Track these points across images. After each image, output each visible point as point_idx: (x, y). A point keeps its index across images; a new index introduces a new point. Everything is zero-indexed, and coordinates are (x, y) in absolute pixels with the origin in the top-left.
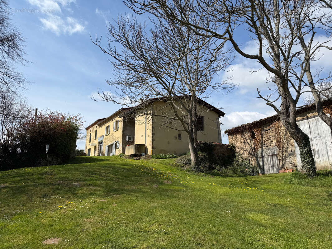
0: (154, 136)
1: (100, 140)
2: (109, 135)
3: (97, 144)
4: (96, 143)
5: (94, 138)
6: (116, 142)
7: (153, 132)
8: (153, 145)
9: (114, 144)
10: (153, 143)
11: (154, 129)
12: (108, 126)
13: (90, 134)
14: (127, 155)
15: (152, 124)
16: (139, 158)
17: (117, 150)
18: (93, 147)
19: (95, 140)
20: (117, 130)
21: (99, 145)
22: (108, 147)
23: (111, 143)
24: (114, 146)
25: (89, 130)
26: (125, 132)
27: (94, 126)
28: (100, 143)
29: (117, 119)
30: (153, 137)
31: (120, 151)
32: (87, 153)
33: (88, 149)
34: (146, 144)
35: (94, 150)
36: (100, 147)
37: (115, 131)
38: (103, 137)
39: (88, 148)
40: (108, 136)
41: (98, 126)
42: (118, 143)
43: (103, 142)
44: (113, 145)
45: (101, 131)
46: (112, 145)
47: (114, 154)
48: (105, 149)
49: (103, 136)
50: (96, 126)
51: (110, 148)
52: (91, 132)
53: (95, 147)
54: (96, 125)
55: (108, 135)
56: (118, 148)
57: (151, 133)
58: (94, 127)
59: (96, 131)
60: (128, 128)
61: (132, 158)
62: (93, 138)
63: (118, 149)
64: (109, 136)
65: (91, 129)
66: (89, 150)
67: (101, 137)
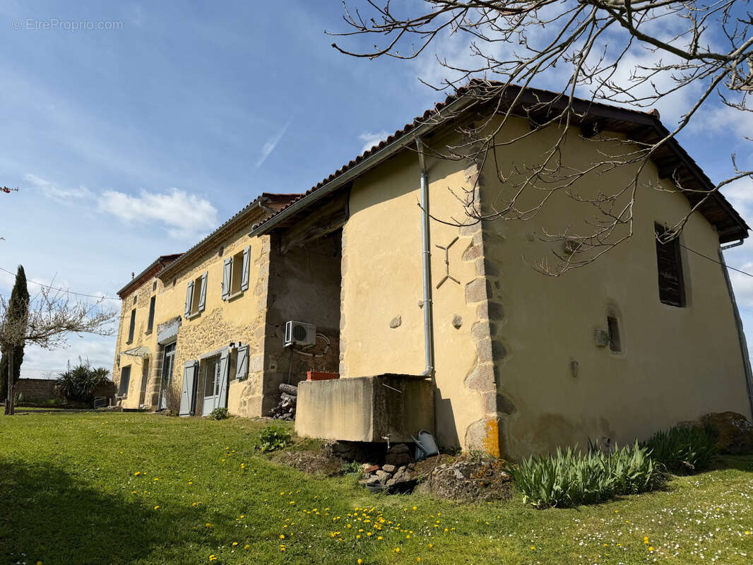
0: (500, 325)
1: (167, 334)
2: (203, 315)
3: (153, 350)
4: (151, 346)
5: (146, 329)
6: (230, 349)
7: (489, 295)
8: (497, 381)
9: (225, 355)
10: (496, 369)
11: (493, 279)
12: (199, 281)
13: (134, 312)
14: (310, 444)
15: (485, 249)
16: (403, 475)
17: (236, 386)
18: (140, 361)
19: (147, 334)
20: (241, 295)
21: (160, 357)
22: (196, 367)
23: (207, 352)
24: (223, 364)
25: (130, 299)
26: (278, 305)
27: (148, 283)
28: (167, 347)
29: (241, 244)
30: (493, 329)
31: (251, 391)
32: (118, 383)
33: (121, 367)
34: (433, 372)
35: (141, 372)
36: (166, 366)
37: (227, 298)
38: (176, 324)
39: (124, 363)
40: (197, 321)
41: (159, 282)
42: (241, 355)
43: (175, 344)
44: (217, 358)
45: (173, 298)
46: (212, 361)
47: (222, 406)
48: (183, 378)
49: (179, 319)
50: (155, 284)
51: (205, 371)
52: (136, 306)
53: (146, 361)
54: (154, 279)
55: (199, 316)
56: (242, 374)
57: (473, 306)
58: (145, 286)
59: (153, 299)
60: (292, 283)
61: (346, 466)
62: (142, 327)
63: (241, 380)
64: (204, 320)
65: (136, 293)
66: (127, 371)
67: (168, 324)
